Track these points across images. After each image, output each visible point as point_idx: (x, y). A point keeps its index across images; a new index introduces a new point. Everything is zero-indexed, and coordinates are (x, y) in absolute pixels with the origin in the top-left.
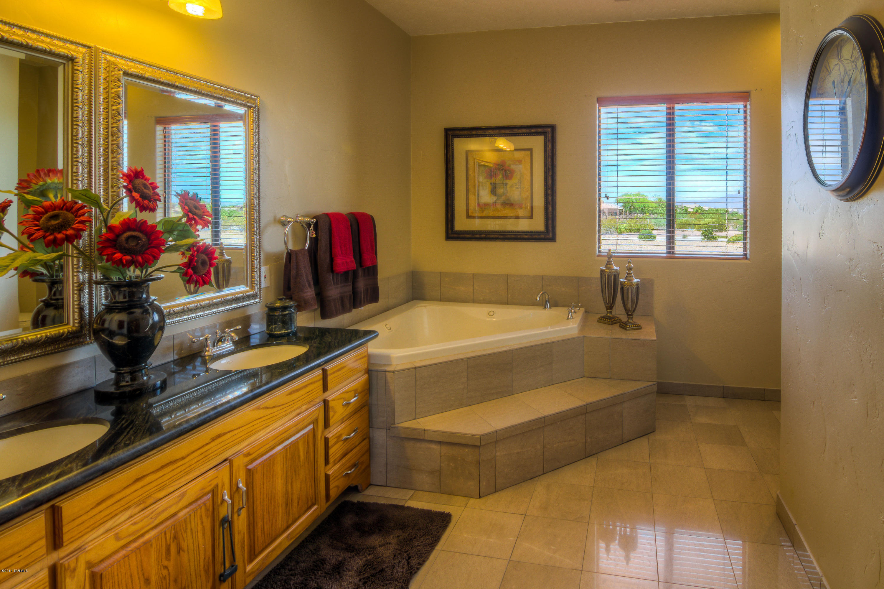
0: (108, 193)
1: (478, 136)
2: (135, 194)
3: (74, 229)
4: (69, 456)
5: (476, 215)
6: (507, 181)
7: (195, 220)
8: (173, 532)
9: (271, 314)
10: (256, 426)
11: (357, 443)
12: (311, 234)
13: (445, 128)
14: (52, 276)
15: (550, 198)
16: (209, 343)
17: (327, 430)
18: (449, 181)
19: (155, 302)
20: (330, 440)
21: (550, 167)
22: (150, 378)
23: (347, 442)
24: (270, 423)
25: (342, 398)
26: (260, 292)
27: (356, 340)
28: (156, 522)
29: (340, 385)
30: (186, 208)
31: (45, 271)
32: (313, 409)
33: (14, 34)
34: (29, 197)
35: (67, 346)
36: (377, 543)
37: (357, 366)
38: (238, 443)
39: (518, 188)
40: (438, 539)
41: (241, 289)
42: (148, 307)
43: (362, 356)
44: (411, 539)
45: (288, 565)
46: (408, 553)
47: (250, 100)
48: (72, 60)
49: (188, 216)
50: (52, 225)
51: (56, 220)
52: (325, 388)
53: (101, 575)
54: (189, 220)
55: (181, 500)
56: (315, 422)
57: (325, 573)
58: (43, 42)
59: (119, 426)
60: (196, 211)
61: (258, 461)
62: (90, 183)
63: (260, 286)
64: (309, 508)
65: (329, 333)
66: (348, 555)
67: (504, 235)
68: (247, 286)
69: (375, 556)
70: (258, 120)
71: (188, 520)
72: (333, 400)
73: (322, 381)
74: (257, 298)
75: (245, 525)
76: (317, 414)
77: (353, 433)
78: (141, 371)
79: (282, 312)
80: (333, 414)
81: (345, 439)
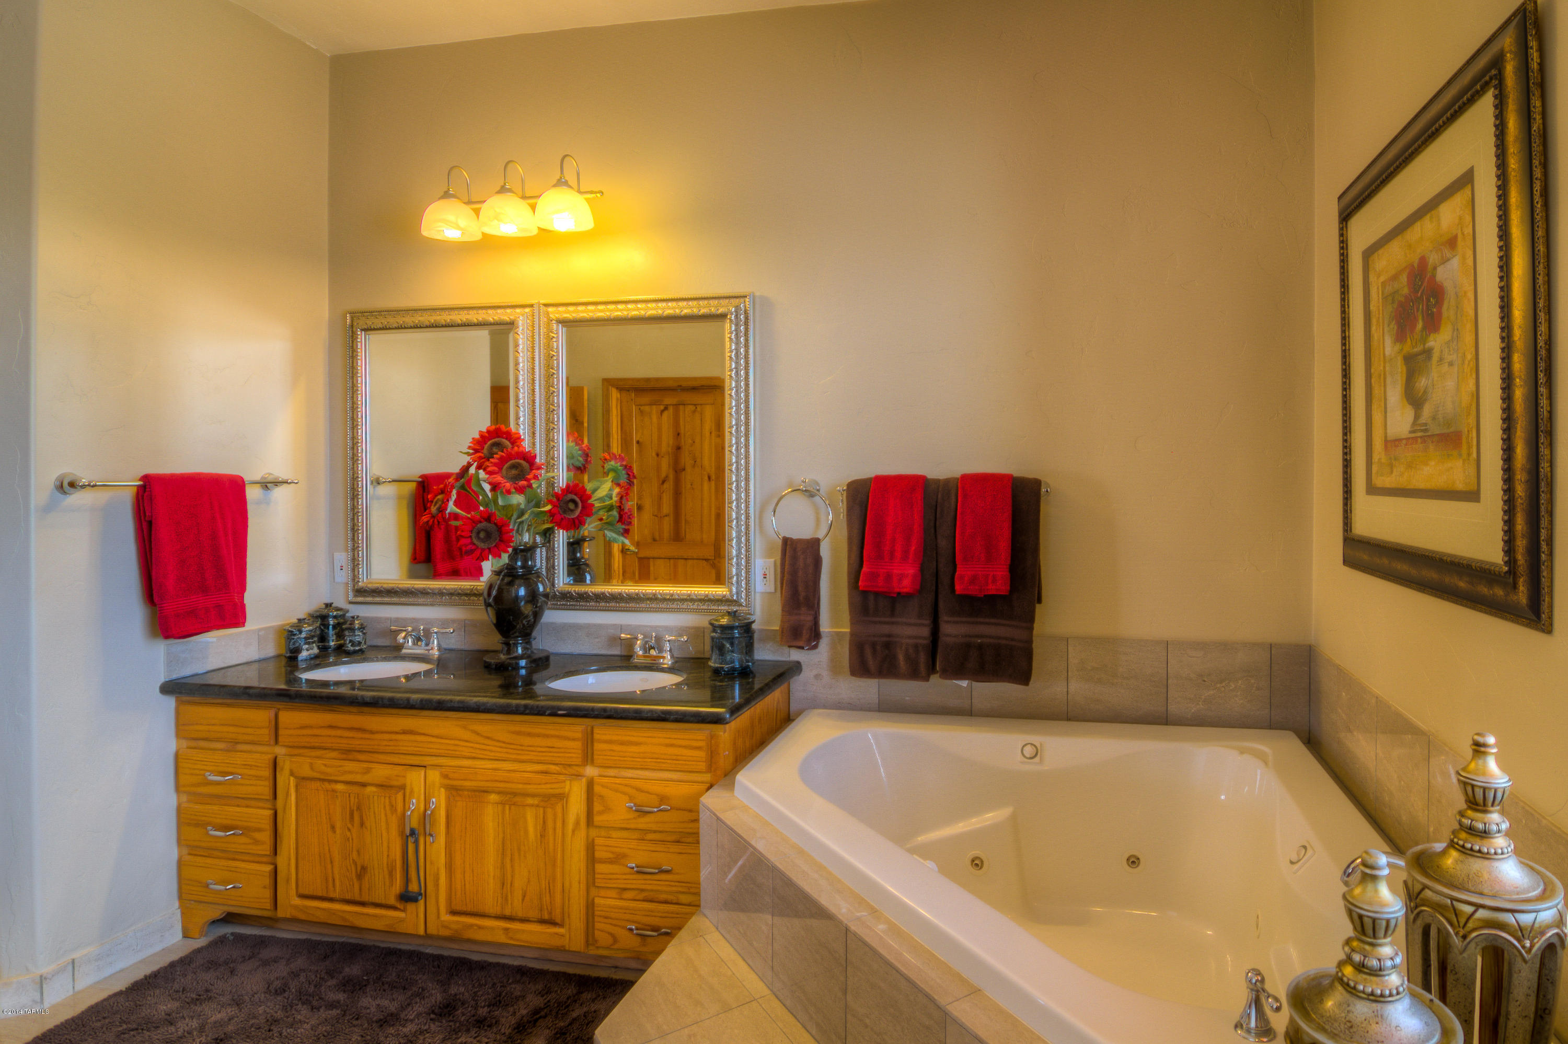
8: (357, 800)
17: (594, 829)
20: (596, 848)
23: (638, 876)
25: (623, 793)
26: (744, 597)
48: (513, 324)
55: (366, 773)
63: (745, 588)
64: (546, 922)
70: (745, 331)
72: (604, 786)
73: (580, 743)
74: (741, 605)
75: (442, 860)
76: (567, 790)
77: (657, 871)
78: (516, 645)
79: (721, 633)
80: (601, 808)
81: (635, 869)
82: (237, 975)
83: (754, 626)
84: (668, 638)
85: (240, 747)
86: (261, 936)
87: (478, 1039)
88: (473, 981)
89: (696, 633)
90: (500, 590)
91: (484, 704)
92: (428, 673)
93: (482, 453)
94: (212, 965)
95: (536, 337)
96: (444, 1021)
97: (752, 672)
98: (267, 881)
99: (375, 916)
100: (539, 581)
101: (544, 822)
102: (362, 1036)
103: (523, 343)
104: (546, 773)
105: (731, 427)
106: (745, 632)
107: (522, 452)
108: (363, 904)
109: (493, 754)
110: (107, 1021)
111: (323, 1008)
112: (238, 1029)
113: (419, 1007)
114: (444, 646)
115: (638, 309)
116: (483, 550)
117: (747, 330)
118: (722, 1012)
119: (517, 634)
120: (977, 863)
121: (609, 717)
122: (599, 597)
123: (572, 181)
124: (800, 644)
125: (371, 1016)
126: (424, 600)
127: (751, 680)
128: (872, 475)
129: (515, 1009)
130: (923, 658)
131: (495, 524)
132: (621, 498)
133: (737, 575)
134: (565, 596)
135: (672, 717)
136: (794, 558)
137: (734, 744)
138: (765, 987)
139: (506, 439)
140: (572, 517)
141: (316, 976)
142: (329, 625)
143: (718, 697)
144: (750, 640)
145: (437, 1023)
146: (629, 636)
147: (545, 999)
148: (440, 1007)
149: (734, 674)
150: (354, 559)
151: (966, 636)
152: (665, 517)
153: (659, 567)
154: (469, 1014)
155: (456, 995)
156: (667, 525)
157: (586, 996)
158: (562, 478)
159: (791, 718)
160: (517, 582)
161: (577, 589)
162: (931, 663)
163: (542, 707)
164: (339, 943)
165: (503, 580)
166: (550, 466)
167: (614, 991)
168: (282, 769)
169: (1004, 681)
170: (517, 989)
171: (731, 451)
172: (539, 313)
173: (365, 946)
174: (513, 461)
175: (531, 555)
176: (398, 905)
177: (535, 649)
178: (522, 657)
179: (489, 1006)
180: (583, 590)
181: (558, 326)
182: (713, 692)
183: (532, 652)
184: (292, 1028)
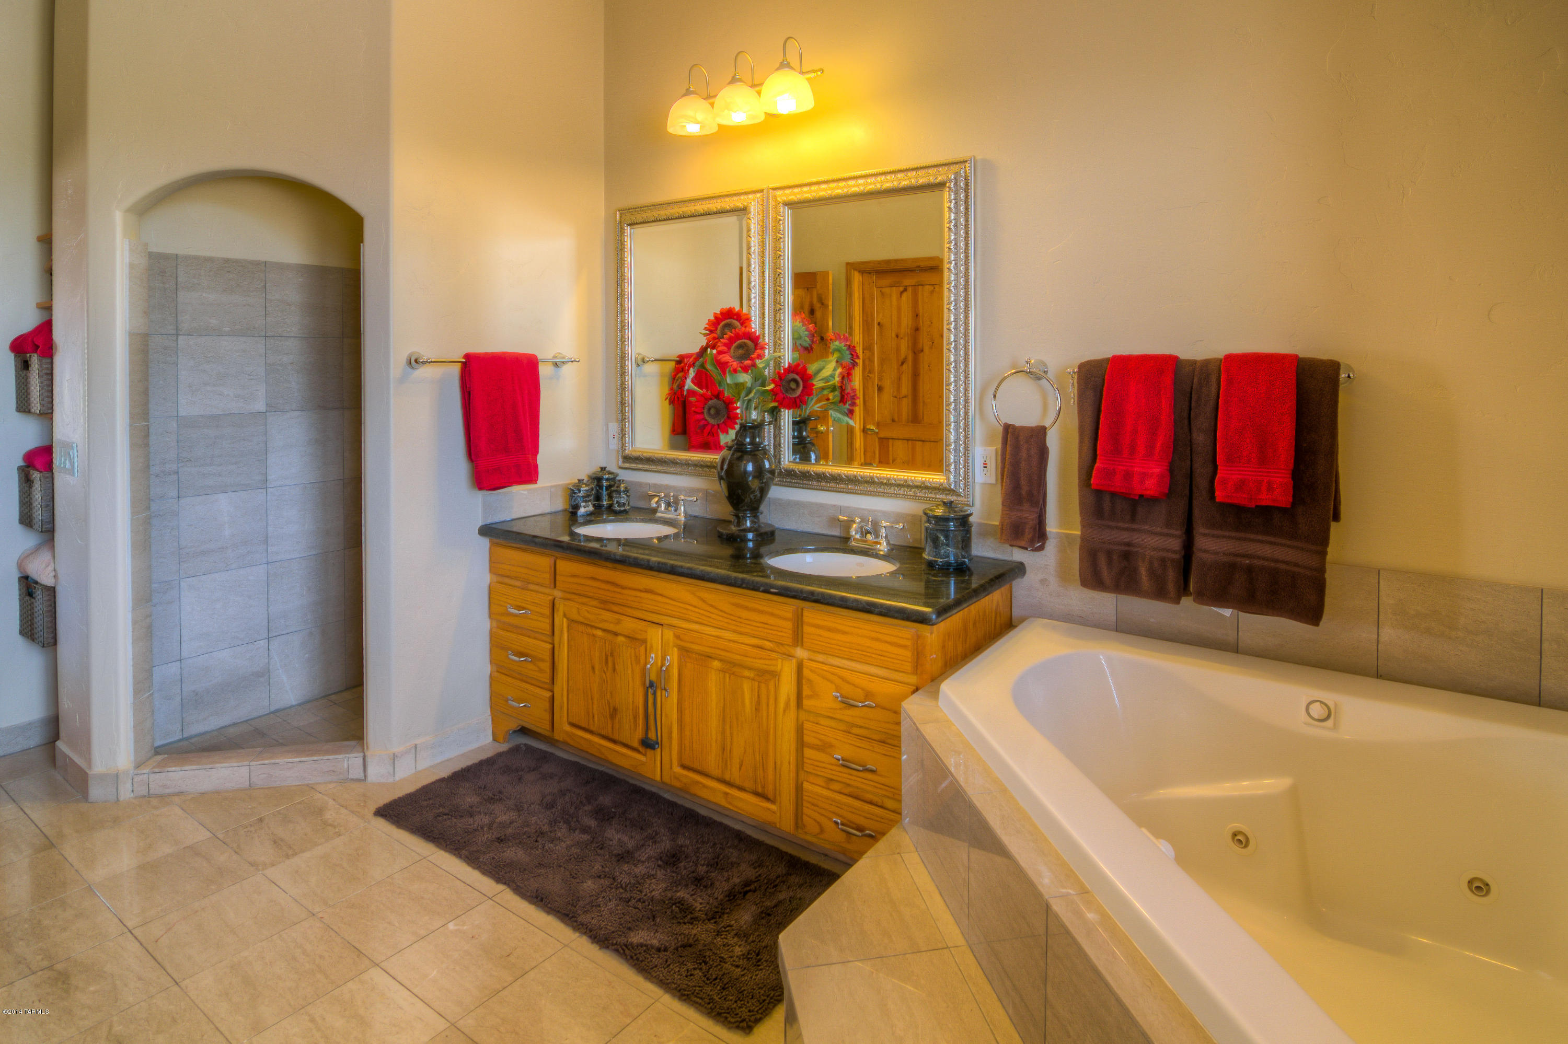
8: (610, 646)
10: (689, 612)
16: (854, 530)
20: (805, 732)
24: (706, 622)
25: (830, 681)
29: (831, 658)
48: (746, 210)
55: (617, 623)
72: (812, 670)
73: (791, 623)
74: (958, 495)
75: (675, 716)
76: (779, 668)
77: (861, 769)
78: (744, 517)
79: (935, 524)
80: (810, 693)
81: (840, 762)
82: (522, 783)
83: (971, 519)
84: (884, 523)
85: (532, 587)
86: (545, 752)
87: (694, 897)
88: (697, 836)
89: (912, 520)
90: (731, 465)
91: (709, 573)
92: (676, 536)
93: (716, 333)
94: (507, 770)
95: (766, 221)
96: (669, 871)
97: (968, 569)
98: (547, 705)
99: (623, 755)
100: (765, 458)
101: (759, 696)
102: (603, 867)
103: (755, 228)
104: (761, 648)
105: (950, 303)
106: (961, 525)
107: (749, 333)
108: (614, 741)
109: (716, 622)
110: (431, 801)
111: (578, 830)
112: (514, 834)
113: (650, 851)
114: (690, 513)
115: (858, 185)
116: (713, 426)
117: (967, 197)
118: (910, 952)
119: (746, 508)
120: (1240, 839)
121: (817, 601)
122: (821, 477)
123: (795, 62)
124: (1023, 544)
125: (613, 848)
126: (673, 469)
127: (967, 578)
128: (1110, 356)
129: (729, 875)
130: (1171, 575)
131: (724, 401)
132: (843, 378)
133: (955, 462)
134: (790, 473)
135: (877, 610)
136: (1017, 447)
137: (944, 647)
138: (960, 936)
139: (737, 319)
140: (794, 396)
141: (578, 799)
142: (603, 486)
143: (931, 593)
144: (967, 534)
145: (662, 870)
146: (845, 518)
147: (757, 872)
148: (667, 855)
149: (948, 569)
150: (622, 430)
151: (1230, 554)
152: (904, 399)
153: (899, 449)
154: (690, 869)
155: (682, 846)
156: (906, 405)
157: (794, 879)
158: (788, 357)
159: (1013, 624)
160: (746, 457)
161: (800, 467)
162: (1182, 582)
163: (757, 583)
164: (599, 771)
165: (733, 454)
166: (777, 346)
167: (821, 881)
168: (558, 611)
169: (1281, 616)
170: (734, 855)
171: (949, 329)
172: (768, 197)
173: (617, 779)
174: (740, 341)
175: (759, 432)
176: (641, 749)
177: (762, 523)
178: (749, 530)
179: (707, 866)
180: (806, 468)
181: (784, 208)
182: (927, 587)
183: (759, 526)
184: (552, 843)
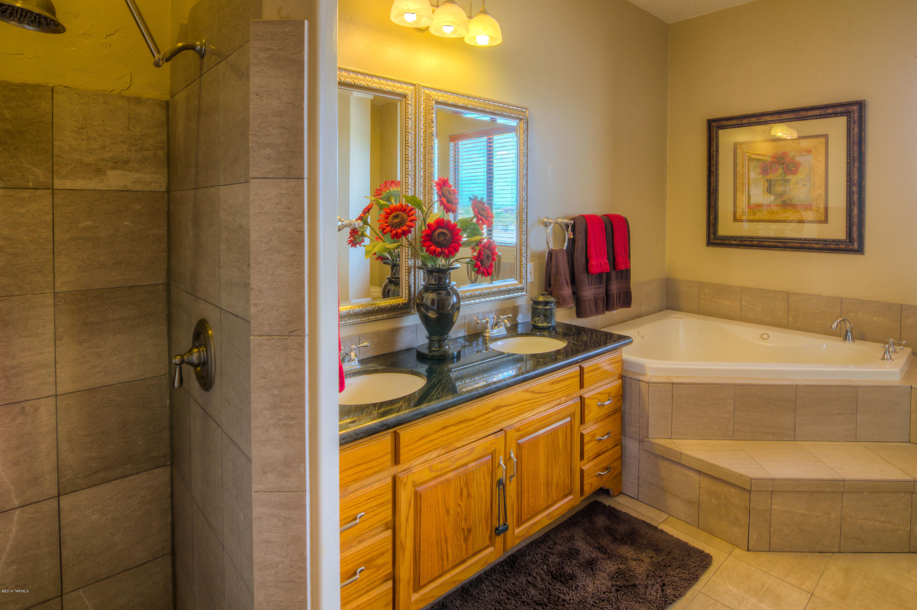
0: (425, 198)
1: (750, 124)
2: (443, 199)
3: (407, 226)
4: (404, 397)
5: (744, 218)
6: (789, 177)
7: (482, 219)
8: (465, 478)
9: (535, 307)
10: (525, 407)
11: (610, 447)
12: (569, 235)
13: (707, 120)
14: (393, 260)
15: (856, 197)
16: (489, 326)
17: (582, 426)
18: (712, 179)
19: (454, 287)
20: (585, 437)
21: (856, 156)
22: (450, 348)
23: (600, 443)
24: (535, 407)
25: (596, 399)
26: (526, 286)
27: (611, 343)
28: (454, 466)
29: (595, 385)
30: (477, 210)
31: (389, 256)
32: (571, 402)
33: (374, 82)
34: (382, 202)
35: (402, 313)
36: (629, 555)
37: (611, 370)
38: (511, 418)
39: (805, 185)
40: (696, 578)
41: (512, 282)
42: (450, 290)
43: (616, 360)
44: (665, 566)
45: (547, 542)
46: (662, 579)
47: (520, 113)
48: (404, 96)
49: (477, 217)
50: (395, 223)
51: (397, 219)
52: (582, 386)
53: (421, 494)
54: (478, 220)
55: (470, 453)
56: (572, 415)
57: (579, 564)
58: (389, 86)
59: (432, 382)
60: (482, 212)
61: (526, 439)
62: (415, 191)
63: (526, 281)
64: (566, 496)
65: (585, 332)
66: (600, 555)
67: (784, 242)
68: (516, 280)
69: (628, 568)
70: (527, 130)
71: (475, 472)
72: (589, 398)
73: (579, 378)
76: (574, 409)
77: (606, 436)
79: (544, 306)
80: (588, 412)
81: (599, 439)
98: (389, 596)
101: (566, 434)
108: (468, 558)
138: (729, 441)
168: (401, 484)
